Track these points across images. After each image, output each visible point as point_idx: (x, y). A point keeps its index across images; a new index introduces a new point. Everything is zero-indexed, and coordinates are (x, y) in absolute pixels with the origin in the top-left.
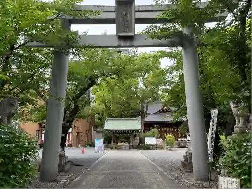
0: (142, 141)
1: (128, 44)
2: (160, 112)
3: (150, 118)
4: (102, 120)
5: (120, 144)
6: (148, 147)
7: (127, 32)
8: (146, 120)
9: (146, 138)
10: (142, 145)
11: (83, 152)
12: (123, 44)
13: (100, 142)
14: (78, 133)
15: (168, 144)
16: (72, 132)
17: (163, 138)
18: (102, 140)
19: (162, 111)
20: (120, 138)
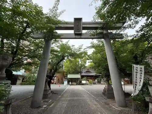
0: (81, 82)
1: (79, 37)
2: (86, 72)
3: (83, 74)
4: (67, 75)
5: (73, 83)
6: (83, 84)
7: (79, 32)
8: (82, 75)
9: (82, 81)
10: (80, 84)
11: (60, 86)
12: (77, 37)
13: (66, 83)
14: (58, 79)
15: (90, 83)
16: (56, 79)
17: (88, 81)
18: (67, 82)
19: (87, 72)
20: (73, 81)
